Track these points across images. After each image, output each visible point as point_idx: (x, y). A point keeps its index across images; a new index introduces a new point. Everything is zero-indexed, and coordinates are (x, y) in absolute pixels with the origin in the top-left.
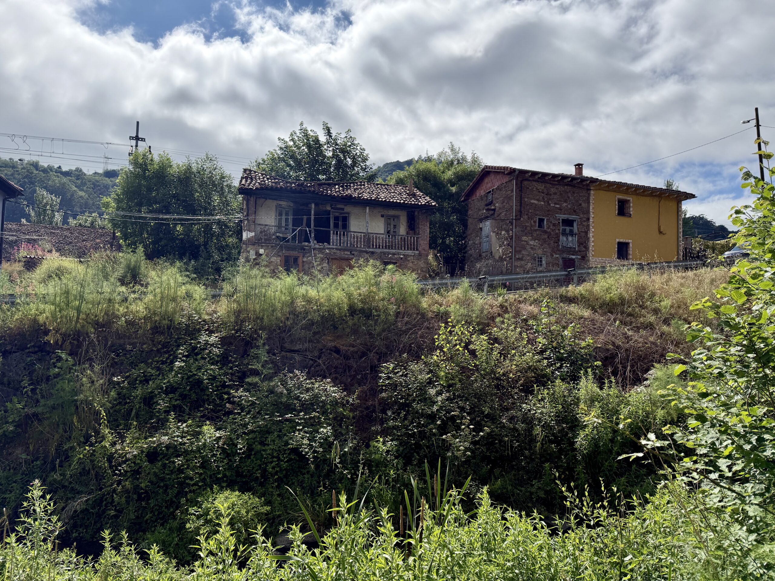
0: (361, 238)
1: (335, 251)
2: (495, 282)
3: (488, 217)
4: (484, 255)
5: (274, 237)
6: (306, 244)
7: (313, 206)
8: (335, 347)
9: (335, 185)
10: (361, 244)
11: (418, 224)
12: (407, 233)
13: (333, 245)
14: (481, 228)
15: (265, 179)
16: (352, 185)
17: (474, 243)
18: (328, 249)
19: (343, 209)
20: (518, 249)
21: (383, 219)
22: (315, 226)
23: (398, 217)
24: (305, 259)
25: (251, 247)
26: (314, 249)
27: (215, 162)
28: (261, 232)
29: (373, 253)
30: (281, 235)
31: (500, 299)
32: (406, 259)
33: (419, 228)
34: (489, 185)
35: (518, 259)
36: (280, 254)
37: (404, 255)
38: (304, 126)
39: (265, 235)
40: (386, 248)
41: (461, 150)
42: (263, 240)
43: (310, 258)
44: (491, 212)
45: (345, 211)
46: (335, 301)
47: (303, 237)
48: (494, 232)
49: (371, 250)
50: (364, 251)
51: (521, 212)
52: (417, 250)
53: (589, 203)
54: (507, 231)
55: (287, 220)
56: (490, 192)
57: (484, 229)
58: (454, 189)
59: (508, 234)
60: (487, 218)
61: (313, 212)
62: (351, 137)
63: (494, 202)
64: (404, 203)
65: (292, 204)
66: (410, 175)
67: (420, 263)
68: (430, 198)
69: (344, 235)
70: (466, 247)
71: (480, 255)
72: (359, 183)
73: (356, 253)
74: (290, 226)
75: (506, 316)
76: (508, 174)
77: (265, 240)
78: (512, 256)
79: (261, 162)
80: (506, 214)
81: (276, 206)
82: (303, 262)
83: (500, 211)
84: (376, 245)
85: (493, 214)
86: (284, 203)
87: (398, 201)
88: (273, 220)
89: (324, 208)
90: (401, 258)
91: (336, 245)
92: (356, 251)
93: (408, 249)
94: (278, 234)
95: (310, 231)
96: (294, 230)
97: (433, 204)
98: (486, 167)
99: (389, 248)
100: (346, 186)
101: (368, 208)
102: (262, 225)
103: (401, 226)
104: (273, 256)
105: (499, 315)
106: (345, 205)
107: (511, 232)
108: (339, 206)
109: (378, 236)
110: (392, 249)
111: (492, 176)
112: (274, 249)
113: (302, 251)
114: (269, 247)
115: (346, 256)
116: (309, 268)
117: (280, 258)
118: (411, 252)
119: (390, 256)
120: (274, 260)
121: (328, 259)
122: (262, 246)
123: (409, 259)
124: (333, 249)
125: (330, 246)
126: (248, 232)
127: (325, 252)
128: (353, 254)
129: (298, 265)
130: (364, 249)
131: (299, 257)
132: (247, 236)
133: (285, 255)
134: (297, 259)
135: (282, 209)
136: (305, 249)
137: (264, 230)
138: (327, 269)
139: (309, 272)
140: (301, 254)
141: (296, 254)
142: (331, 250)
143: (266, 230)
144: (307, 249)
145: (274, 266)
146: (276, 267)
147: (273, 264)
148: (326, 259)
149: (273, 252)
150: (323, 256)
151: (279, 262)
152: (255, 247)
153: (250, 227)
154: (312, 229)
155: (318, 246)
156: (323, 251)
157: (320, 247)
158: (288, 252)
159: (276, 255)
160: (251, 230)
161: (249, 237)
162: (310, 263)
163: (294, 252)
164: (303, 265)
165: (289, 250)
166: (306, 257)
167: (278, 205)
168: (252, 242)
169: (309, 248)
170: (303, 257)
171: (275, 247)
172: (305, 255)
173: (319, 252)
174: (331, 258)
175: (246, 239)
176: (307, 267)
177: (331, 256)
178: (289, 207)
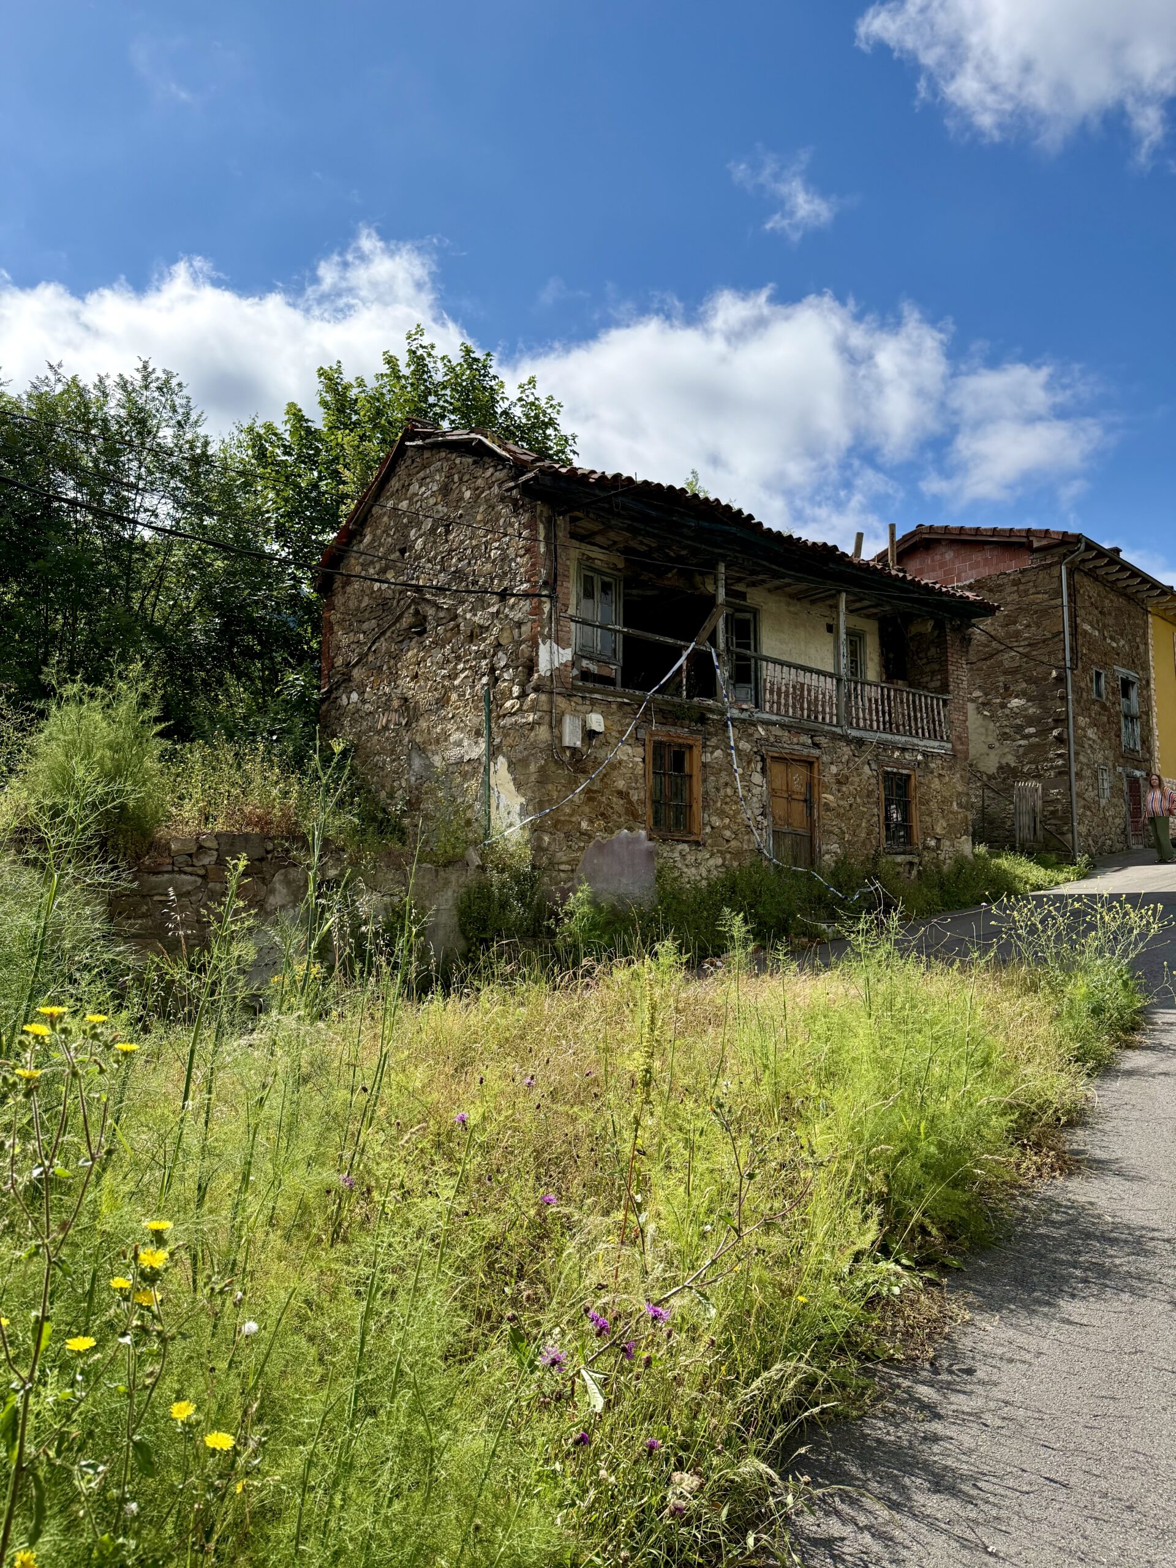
1: (776, 731)
5: (575, 672)
6: (710, 702)
7: (722, 570)
10: (831, 711)
11: (943, 660)
13: (771, 710)
18: (762, 722)
20: (1074, 748)
21: (831, 638)
23: (862, 636)
24: (708, 758)
25: (561, 702)
26: (735, 721)
29: (860, 742)
32: (927, 766)
33: (945, 671)
35: (1077, 774)
36: (643, 734)
37: (924, 754)
40: (885, 730)
43: (718, 753)
45: (749, 602)
49: (856, 733)
50: (840, 737)
51: (1073, 651)
52: (948, 738)
53: (1146, 644)
54: (1039, 700)
65: (621, 562)
67: (955, 779)
73: (823, 741)
76: (1040, 549)
78: (1067, 765)
81: (580, 565)
82: (705, 765)
84: (864, 719)
86: (598, 555)
90: (919, 764)
91: (779, 712)
92: (825, 734)
93: (929, 736)
94: (585, 663)
95: (719, 658)
99: (892, 731)
103: (869, 664)
106: (751, 585)
108: (737, 585)
109: (866, 688)
110: (898, 733)
111: (944, 554)
112: (625, 716)
113: (699, 727)
114: (614, 706)
115: (806, 751)
116: (718, 790)
117: (640, 750)
118: (936, 744)
119: (897, 754)
120: (625, 758)
121: (763, 760)
122: (593, 702)
123: (933, 765)
124: (774, 724)
125: (766, 716)
126: (555, 646)
127: (756, 736)
128: (816, 745)
129: (691, 776)
130: (838, 730)
131: (691, 747)
132: (552, 662)
133: (656, 738)
134: (685, 754)
135: (593, 575)
136: (708, 719)
138: (765, 794)
139: (719, 804)
140: (697, 737)
141: (684, 738)
142: (770, 727)
144: (713, 720)
145: (630, 778)
146: (634, 784)
147: (624, 770)
148: (759, 758)
149: (623, 726)
150: (750, 746)
151: (641, 765)
152: (573, 704)
153: (559, 628)
154: (723, 651)
155: (737, 711)
156: (750, 731)
157: (742, 716)
158: (665, 729)
159: (632, 737)
160: (562, 640)
161: (556, 664)
162: (720, 771)
163: (679, 731)
164: (703, 778)
165: (664, 721)
166: (711, 749)
167: (585, 557)
168: (565, 685)
169: (718, 717)
170: (702, 748)
171: (629, 709)
172: (708, 743)
173: (739, 732)
174: (772, 757)
175: (548, 674)
176: (714, 784)
177: (769, 748)
178: (613, 569)
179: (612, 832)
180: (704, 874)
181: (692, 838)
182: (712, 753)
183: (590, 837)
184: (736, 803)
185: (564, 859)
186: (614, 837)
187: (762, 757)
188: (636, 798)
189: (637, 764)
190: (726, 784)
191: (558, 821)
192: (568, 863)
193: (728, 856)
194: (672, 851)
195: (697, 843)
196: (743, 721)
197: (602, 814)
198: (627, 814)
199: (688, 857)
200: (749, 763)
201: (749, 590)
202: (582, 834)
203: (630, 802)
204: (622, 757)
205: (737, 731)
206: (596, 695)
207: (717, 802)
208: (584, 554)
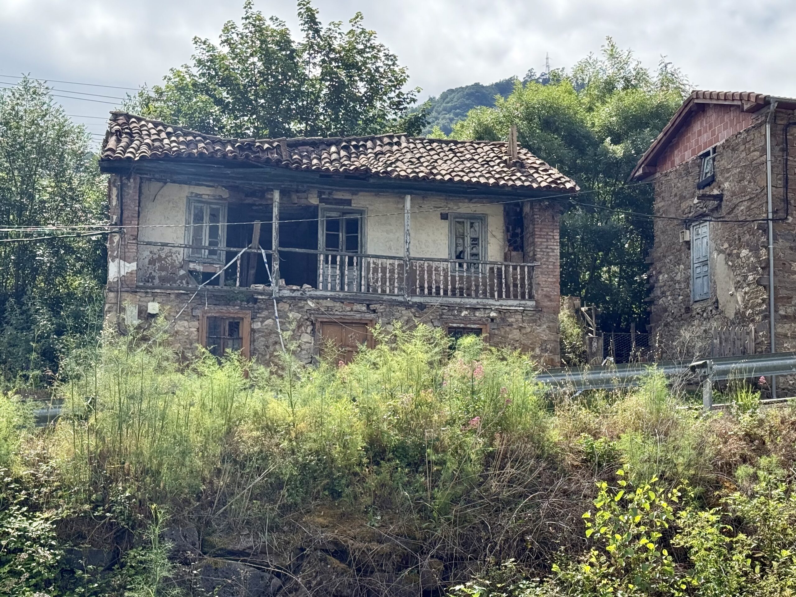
0: (392, 272)
1: (329, 303)
2: (731, 377)
3: (703, 215)
4: (697, 307)
5: (182, 272)
6: (261, 287)
7: (276, 196)
8: (335, 542)
9: (330, 145)
10: (392, 284)
11: (533, 234)
12: (506, 258)
13: (325, 288)
14: (688, 243)
15: (163, 135)
16: (369, 144)
17: (672, 279)
18: (312, 298)
19: (349, 202)
20: (783, 293)
21: (445, 224)
22: (281, 244)
23: (482, 219)
24: (257, 325)
25: (128, 297)
26: (279, 300)
27: (46, 99)
28: (152, 262)
29: (421, 307)
30: (200, 268)
31: (746, 418)
32: (503, 320)
33: (533, 243)
34: (705, 137)
35: (785, 317)
36: (198, 312)
37: (499, 311)
38: (255, 10)
39: (162, 269)
40: (454, 295)
41: (634, 56)
42: (157, 281)
43: (269, 322)
44: (713, 204)
45: (354, 205)
46: (332, 426)
47: (252, 272)
48: (720, 252)
49: (416, 299)
50: (401, 304)
51: (786, 201)
52: (531, 297)
54: (755, 250)
55: (213, 231)
56: (708, 154)
57: (695, 245)
58: (619, 150)
59: (758, 257)
60: (701, 217)
61: (275, 211)
62: (363, 32)
63: (719, 178)
64: (496, 184)
65: (225, 194)
66: (510, 119)
67: (539, 330)
68: (560, 170)
69: (351, 263)
70: (651, 289)
71: (688, 310)
72: (386, 140)
73: (380, 308)
74: (222, 245)
75: (763, 461)
76: (752, 110)
77: (163, 280)
78: (768, 309)
79: (153, 95)
80: (749, 208)
81: (189, 201)
82: (253, 331)
83: (735, 201)
84: (430, 288)
85: (718, 208)
86: (205, 191)
87: (482, 180)
88: (181, 232)
89: (303, 202)
90: (492, 320)
91: (333, 289)
92: (381, 302)
93: (508, 297)
94: (192, 266)
95: (269, 257)
96: (230, 256)
97: (568, 185)
98: (697, 94)
99: (461, 295)
100: (356, 147)
101: (408, 198)
102: (155, 244)
103: (492, 240)
104: (181, 318)
105: (744, 459)
106: (354, 193)
107: (763, 251)
108: (339, 195)
109: (434, 264)
110: (469, 295)
111: (712, 117)
112: (182, 302)
113: (251, 305)
114: (173, 296)
115: (358, 316)
116: (267, 347)
117: (196, 323)
118: (516, 302)
119: (464, 313)
120: (182, 329)
121: (313, 324)
122: (154, 295)
123: (510, 320)
124: (326, 298)
125: (318, 293)
126: (122, 262)
127: (307, 308)
128: (374, 311)
129: (242, 338)
130: (400, 299)
131: (242, 319)
132: (119, 272)
133: (209, 315)
134: (238, 324)
135: (202, 205)
136: (257, 299)
137: (159, 256)
138: (312, 348)
139: (268, 357)
140: (248, 312)
141: (236, 313)
142: (321, 301)
143: (164, 256)
144: (263, 299)
145: (185, 342)
146: (188, 346)
147: (180, 337)
148: (308, 323)
149: (180, 308)
150: (300, 315)
151: (196, 333)
152: (138, 297)
153: (126, 250)
154: (275, 251)
155: (289, 291)
156: (300, 305)
157: (293, 295)
158: (217, 308)
159: (188, 315)
160: (129, 257)
161: (123, 273)
162: (270, 334)
163: (231, 309)
164: (252, 339)
165: (218, 303)
166: (261, 319)
167: (194, 195)
168: (130, 286)
169: (267, 297)
170: (252, 319)
171: (186, 297)
172: (258, 315)
173: (290, 306)
174: (321, 322)
175: (116, 280)
176: (263, 343)
177: (319, 316)
178: (219, 199)
182: (262, 322)
187: (312, 322)
189: (192, 332)
196: (294, 298)
200: (300, 326)
201: (353, 197)
204: (179, 329)
205: (288, 306)
206: (156, 291)
207: (266, 355)
208: (192, 193)
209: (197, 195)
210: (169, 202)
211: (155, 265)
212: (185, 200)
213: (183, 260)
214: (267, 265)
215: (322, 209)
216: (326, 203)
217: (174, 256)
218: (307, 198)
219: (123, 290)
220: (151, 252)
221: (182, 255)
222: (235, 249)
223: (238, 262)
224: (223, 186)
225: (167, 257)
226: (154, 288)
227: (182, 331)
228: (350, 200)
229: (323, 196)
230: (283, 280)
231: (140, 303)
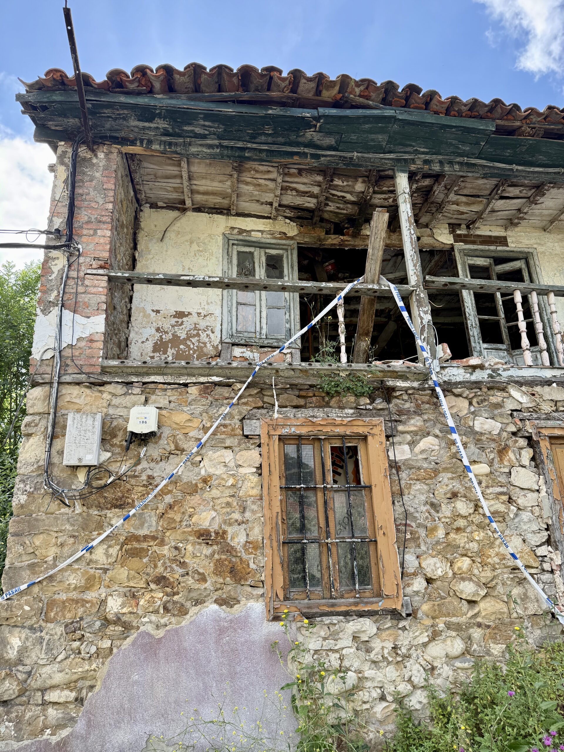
7: (404, 183)
13: (538, 362)
18: (520, 383)
19: (503, 241)
24: (402, 453)
30: (254, 356)
36: (256, 427)
45: (512, 245)
61: (407, 212)
65: (291, 230)
81: (227, 239)
82: (395, 466)
86: (255, 226)
89: (426, 241)
94: (237, 352)
95: (406, 299)
104: (216, 444)
106: (510, 228)
112: (217, 402)
113: (380, 403)
116: (434, 507)
117: (253, 454)
120: (220, 471)
121: (531, 443)
124: (548, 383)
125: (526, 373)
126: (67, 314)
127: (510, 405)
129: (369, 488)
132: (59, 337)
133: (285, 431)
134: (354, 451)
135: (252, 249)
136: (393, 389)
137: (175, 336)
138: (546, 504)
139: (441, 533)
140: (376, 420)
141: (348, 425)
142: (538, 389)
143: (183, 336)
144: (406, 390)
145: (228, 504)
146: (236, 516)
147: (215, 493)
148: (522, 442)
149: (212, 419)
150: (499, 425)
151: (255, 479)
152: (106, 396)
153: (81, 289)
154: (417, 286)
155: (462, 371)
156: (493, 400)
157: (474, 378)
158: (302, 414)
159: (233, 435)
160: (87, 305)
161: (67, 340)
162: (436, 472)
163: (335, 414)
164: (396, 488)
165: (302, 402)
166: (408, 437)
167: (236, 231)
168: (85, 369)
169: (416, 384)
170: (388, 437)
171: (225, 391)
172: (400, 428)
173: (471, 404)
174: (551, 438)
175: (48, 355)
176: (423, 498)
177: (543, 423)
178: (280, 238)
179: (183, 611)
180: (419, 678)
181: (381, 605)
182: (412, 444)
183: (127, 627)
184: (481, 526)
185: (58, 678)
186: (186, 621)
187: (529, 438)
188: (242, 539)
189: (244, 479)
190: (454, 495)
191: (51, 604)
192: (68, 686)
193: (476, 633)
194: (335, 636)
195: (395, 614)
196: (477, 385)
197: (160, 580)
198: (217, 572)
199: (377, 644)
200: (502, 452)
201: (509, 233)
202: (106, 622)
203: (229, 550)
204: (212, 471)
205: (466, 403)
206: (153, 378)
207: (434, 529)
208: (233, 228)
209: (241, 231)
210: (191, 242)
211: (165, 352)
212: (220, 240)
213: (221, 342)
214: (405, 314)
215: (460, 251)
216: (466, 242)
217: (203, 337)
218: (432, 236)
219: (67, 378)
220: (158, 330)
221: (218, 333)
222: (331, 285)
223: (340, 313)
224: (286, 217)
225: (189, 337)
226: (148, 374)
227: (219, 477)
228: (505, 238)
229: (458, 232)
230: (446, 345)
231: (111, 411)
